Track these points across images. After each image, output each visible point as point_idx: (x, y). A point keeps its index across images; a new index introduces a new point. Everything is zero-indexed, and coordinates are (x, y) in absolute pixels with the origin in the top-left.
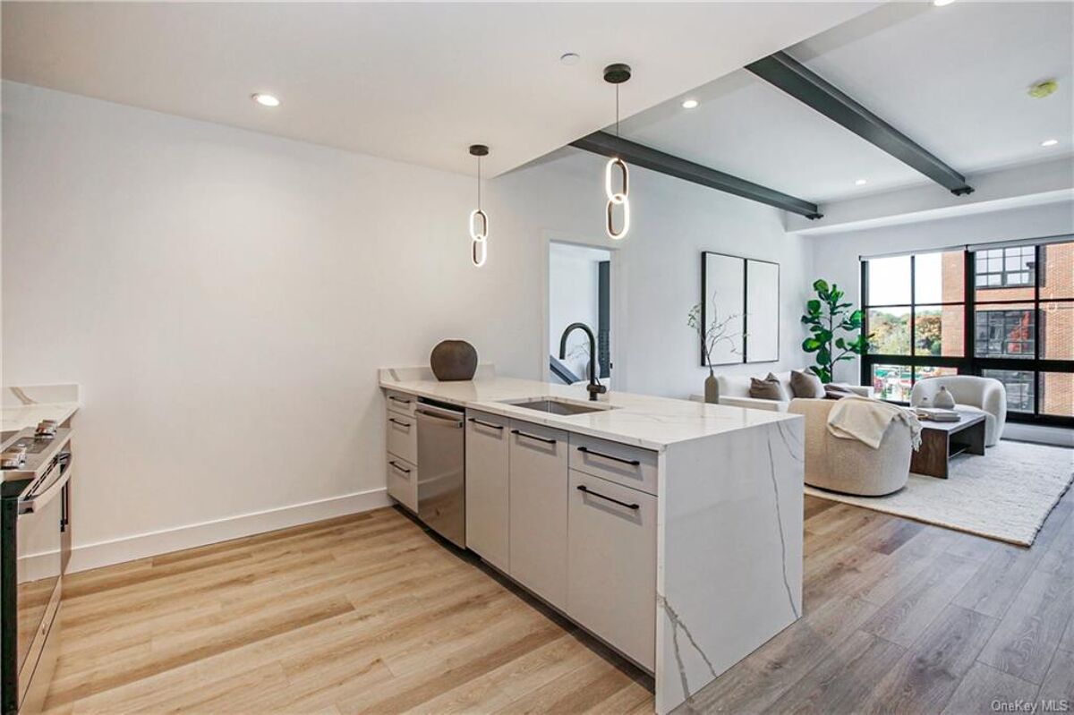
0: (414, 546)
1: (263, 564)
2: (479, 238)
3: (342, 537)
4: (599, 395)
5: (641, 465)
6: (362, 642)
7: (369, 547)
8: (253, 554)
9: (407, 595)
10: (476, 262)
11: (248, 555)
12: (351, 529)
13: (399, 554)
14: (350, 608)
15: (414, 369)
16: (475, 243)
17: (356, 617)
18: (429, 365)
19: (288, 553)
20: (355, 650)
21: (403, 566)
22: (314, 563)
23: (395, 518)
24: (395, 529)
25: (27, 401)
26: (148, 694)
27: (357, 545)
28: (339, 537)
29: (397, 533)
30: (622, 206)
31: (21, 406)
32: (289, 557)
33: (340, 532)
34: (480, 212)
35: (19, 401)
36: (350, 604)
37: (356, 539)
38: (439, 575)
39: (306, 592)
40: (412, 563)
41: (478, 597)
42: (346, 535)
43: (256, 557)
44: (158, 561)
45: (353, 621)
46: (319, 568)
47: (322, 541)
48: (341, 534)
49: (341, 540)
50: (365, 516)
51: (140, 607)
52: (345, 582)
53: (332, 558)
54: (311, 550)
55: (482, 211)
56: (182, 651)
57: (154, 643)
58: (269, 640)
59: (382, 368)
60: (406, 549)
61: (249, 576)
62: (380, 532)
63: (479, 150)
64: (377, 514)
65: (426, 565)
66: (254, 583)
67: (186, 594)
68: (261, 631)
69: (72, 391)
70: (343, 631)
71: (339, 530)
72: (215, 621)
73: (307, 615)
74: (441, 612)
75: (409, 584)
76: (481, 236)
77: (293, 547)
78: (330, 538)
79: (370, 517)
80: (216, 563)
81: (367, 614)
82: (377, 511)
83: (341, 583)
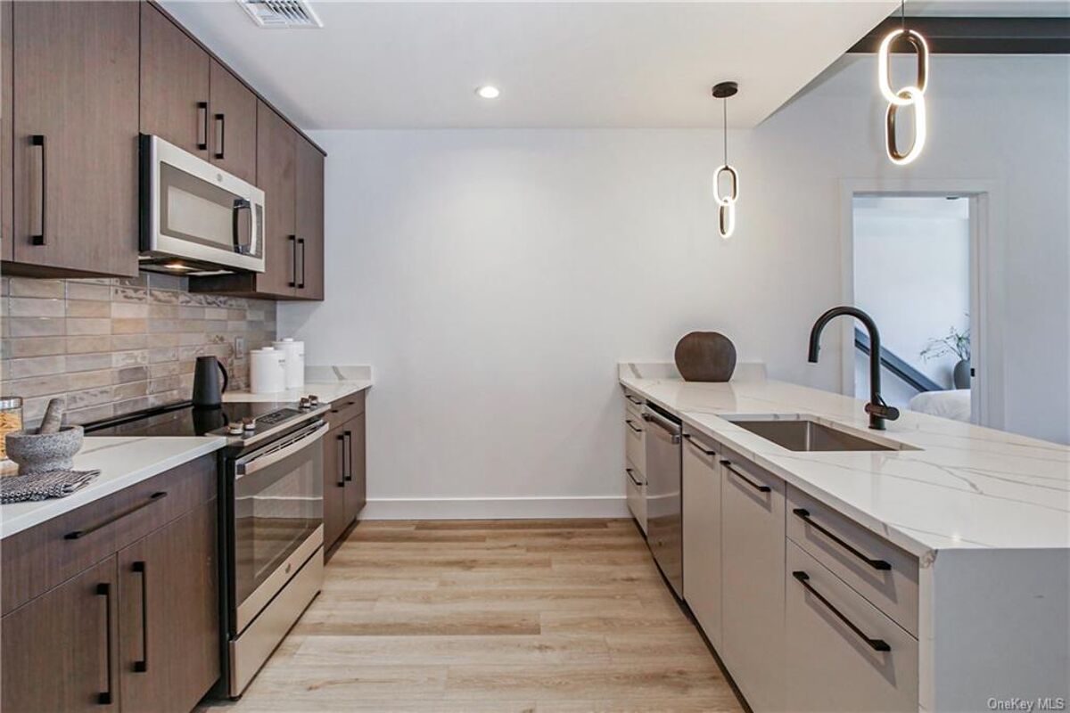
0: (634, 575)
1: (489, 552)
2: (726, 201)
3: (569, 542)
4: (887, 422)
5: (893, 570)
6: (529, 678)
7: (588, 561)
8: (487, 539)
9: (599, 637)
10: (723, 233)
11: (482, 539)
12: (580, 535)
13: (615, 580)
14: (536, 630)
15: (658, 364)
16: (722, 208)
17: (536, 644)
18: (673, 361)
19: (515, 546)
20: (517, 686)
21: (613, 597)
22: (530, 564)
23: (629, 534)
24: (624, 547)
25: (341, 378)
26: (348, 652)
27: (579, 555)
28: (565, 542)
29: (623, 553)
30: (912, 107)
31: (337, 381)
32: (516, 551)
33: (570, 536)
34: (727, 168)
35: (335, 376)
36: (538, 625)
37: (580, 548)
38: (647, 624)
39: (508, 596)
40: (623, 597)
41: (681, 673)
42: (575, 541)
43: (489, 543)
44: (423, 525)
45: (531, 648)
46: (533, 571)
47: (548, 541)
48: (569, 538)
49: (566, 546)
50: (602, 523)
51: (387, 565)
52: (546, 597)
53: (547, 564)
54: (536, 549)
55: (730, 167)
56: (391, 620)
57: (378, 604)
58: (453, 638)
59: (621, 362)
60: (624, 576)
61: (474, 561)
62: (608, 547)
63: (725, 90)
64: (614, 524)
65: (638, 603)
66: (474, 570)
67: (422, 563)
68: (452, 625)
69: (366, 372)
70: (516, 657)
71: (569, 533)
72: (427, 599)
73: (497, 623)
74: (627, 677)
75: (607, 623)
76: (729, 198)
77: (522, 542)
78: (557, 540)
79: (606, 527)
80: (457, 539)
81: (548, 644)
82: (616, 520)
83: (542, 596)
